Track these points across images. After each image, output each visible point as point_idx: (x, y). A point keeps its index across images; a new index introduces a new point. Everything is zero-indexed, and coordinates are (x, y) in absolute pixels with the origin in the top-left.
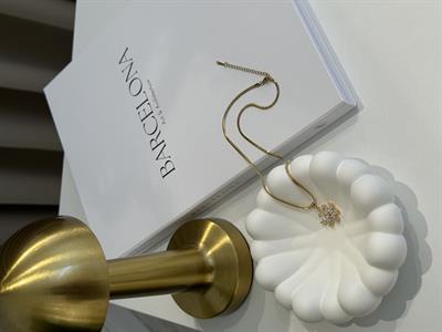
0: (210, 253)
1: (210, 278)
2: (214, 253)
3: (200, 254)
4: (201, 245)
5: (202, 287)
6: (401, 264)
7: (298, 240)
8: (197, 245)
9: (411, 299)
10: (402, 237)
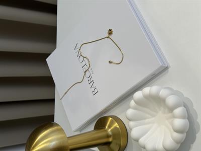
0: (110, 130)
1: (110, 140)
2: (111, 130)
3: (106, 131)
4: (107, 127)
5: (108, 144)
6: (186, 131)
7: (147, 120)
8: (105, 127)
9: (193, 143)
10: (187, 120)
